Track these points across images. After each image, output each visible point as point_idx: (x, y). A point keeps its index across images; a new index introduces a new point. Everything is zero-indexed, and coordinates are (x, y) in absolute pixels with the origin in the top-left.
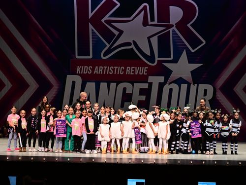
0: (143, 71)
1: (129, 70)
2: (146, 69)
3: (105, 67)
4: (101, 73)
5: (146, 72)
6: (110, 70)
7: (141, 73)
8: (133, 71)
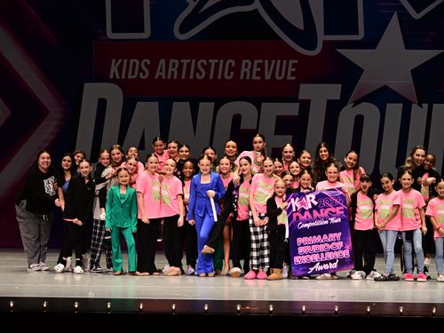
0: (284, 70)
1: (249, 69)
2: (294, 65)
3: (185, 62)
4: (175, 77)
5: (293, 74)
6: (197, 69)
7: (280, 75)
8: (259, 69)
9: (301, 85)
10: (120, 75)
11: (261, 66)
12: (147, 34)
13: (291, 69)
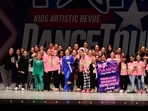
0: (96, 19)
1: (83, 19)
2: (99, 17)
3: (61, 16)
4: (57, 21)
5: (99, 20)
6: (65, 18)
7: (94, 21)
8: (87, 19)
9: (102, 24)
10: (38, 21)
11: (87, 17)
12: (47, 6)
13: (98, 19)
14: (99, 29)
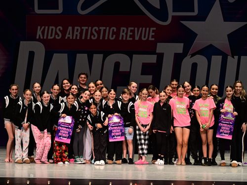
0: (148, 34)
1: (125, 33)
2: (153, 31)
3: (85, 28)
4: (78, 38)
5: (153, 37)
6: (92, 33)
7: (145, 37)
8: (131, 34)
9: (158, 44)
10: (43, 36)
11: (133, 31)
12: (60, 10)
13: (151, 34)
14: (154, 53)
